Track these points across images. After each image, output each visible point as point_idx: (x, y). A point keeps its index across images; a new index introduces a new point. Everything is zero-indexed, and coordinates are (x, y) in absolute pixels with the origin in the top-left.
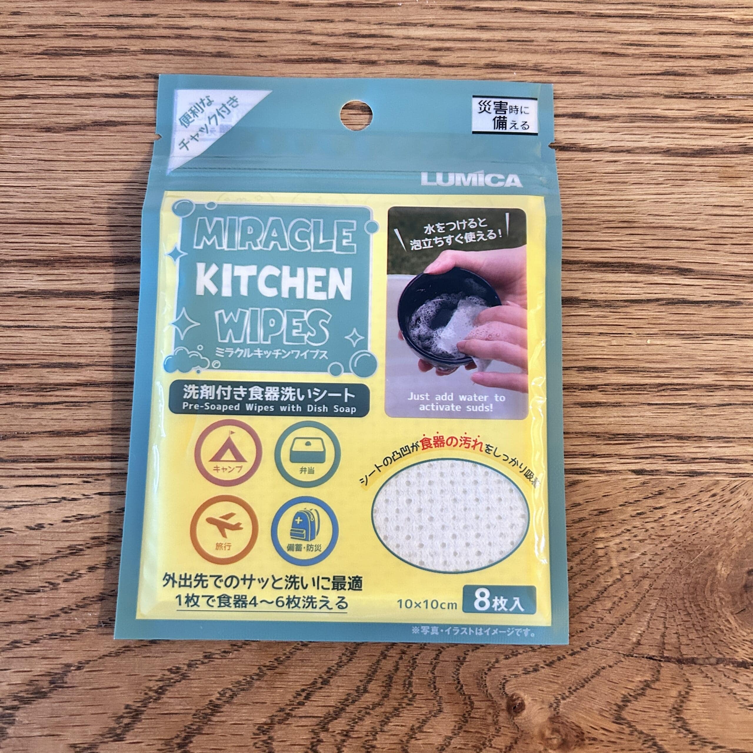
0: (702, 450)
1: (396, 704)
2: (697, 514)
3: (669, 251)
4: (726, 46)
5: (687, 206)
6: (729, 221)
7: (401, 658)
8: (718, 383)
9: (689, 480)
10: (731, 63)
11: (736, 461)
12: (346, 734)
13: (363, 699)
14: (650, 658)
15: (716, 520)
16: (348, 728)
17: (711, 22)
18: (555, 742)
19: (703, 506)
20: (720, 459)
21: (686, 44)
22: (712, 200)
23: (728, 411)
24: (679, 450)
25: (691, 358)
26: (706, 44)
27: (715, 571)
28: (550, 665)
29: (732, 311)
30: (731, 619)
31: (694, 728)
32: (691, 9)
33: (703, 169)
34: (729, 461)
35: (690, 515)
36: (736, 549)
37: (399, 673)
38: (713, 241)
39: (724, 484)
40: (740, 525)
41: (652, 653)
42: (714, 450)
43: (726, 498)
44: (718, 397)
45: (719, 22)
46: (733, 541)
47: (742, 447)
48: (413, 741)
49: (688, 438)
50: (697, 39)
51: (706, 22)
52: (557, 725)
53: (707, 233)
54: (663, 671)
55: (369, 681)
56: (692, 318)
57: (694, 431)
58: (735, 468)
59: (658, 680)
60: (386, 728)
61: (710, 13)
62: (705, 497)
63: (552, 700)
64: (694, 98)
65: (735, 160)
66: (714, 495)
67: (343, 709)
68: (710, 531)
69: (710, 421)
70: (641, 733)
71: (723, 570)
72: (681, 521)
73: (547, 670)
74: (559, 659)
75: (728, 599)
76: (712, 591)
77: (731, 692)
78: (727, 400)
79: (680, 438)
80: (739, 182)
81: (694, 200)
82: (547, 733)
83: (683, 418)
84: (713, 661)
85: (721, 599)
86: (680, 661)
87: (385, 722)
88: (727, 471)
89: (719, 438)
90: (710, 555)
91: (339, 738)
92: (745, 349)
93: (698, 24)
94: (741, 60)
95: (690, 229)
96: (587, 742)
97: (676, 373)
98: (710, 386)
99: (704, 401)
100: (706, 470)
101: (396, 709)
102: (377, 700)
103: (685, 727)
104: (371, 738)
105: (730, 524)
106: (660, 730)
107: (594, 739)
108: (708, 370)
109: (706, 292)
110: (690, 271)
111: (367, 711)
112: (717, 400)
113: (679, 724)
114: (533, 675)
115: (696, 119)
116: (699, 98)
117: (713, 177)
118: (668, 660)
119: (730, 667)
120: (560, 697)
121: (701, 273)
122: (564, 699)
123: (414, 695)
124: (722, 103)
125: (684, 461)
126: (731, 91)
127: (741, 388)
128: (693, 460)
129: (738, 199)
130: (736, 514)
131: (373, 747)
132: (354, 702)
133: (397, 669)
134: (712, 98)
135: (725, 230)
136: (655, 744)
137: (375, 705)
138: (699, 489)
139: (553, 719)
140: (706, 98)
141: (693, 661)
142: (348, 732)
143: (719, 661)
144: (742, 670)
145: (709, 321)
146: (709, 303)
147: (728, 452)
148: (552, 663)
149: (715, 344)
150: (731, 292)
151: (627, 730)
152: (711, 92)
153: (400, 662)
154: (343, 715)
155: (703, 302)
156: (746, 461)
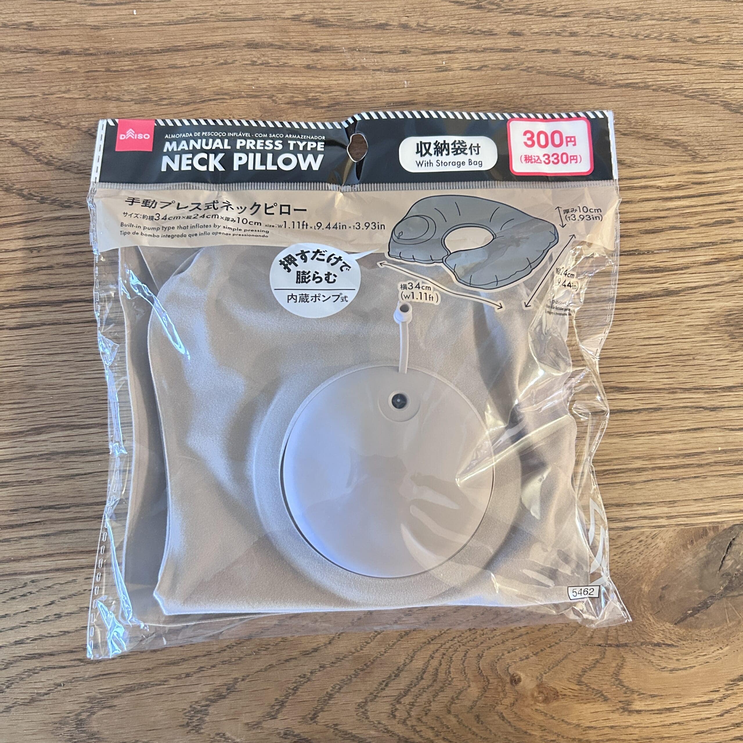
0: (633, 512)
1: (441, 685)
2: (629, 555)
3: (610, 375)
4: (654, 210)
5: (624, 340)
6: (654, 349)
7: (443, 658)
8: (644, 466)
9: (625, 532)
10: (658, 224)
11: (656, 518)
12: (412, 705)
13: (421, 683)
14: (600, 645)
15: (642, 557)
16: (413, 700)
17: (643, 190)
18: (541, 698)
19: (633, 549)
20: (645, 518)
21: (626, 210)
22: (643, 334)
23: (651, 485)
24: (617, 514)
25: (626, 450)
26: (640, 209)
27: (640, 589)
28: (536, 654)
29: (655, 415)
30: (651, 618)
31: (625, 684)
32: (628, 181)
33: (636, 311)
34: (651, 518)
35: (625, 555)
36: (654, 575)
37: (442, 667)
38: (643, 365)
39: (648, 533)
40: (657, 559)
41: (600, 642)
42: (641, 511)
43: (649, 542)
44: (645, 476)
45: (650, 190)
46: (653, 570)
47: (659, 508)
48: (453, 705)
49: (623, 505)
50: (633, 206)
51: (640, 191)
52: (541, 689)
53: (638, 360)
54: (607, 653)
55: (424, 673)
56: (626, 422)
57: (628, 501)
58: (655, 522)
59: (604, 658)
60: (436, 699)
61: (643, 182)
62: (635, 543)
63: (538, 675)
64: (631, 255)
65: (659, 301)
66: (641, 541)
67: (409, 690)
68: (638, 565)
69: (639, 493)
70: (594, 689)
71: (646, 588)
72: (619, 560)
73: (534, 657)
74: (542, 650)
75: (649, 605)
76: (638, 602)
77: (650, 662)
78: (650, 477)
79: (618, 505)
80: (662, 319)
81: (629, 336)
82: (536, 694)
83: (621, 492)
84: (639, 644)
85: (644, 606)
86: (617, 646)
87: (435, 696)
88: (650, 525)
89: (644, 503)
90: (638, 579)
91: (408, 707)
92: (664, 441)
93: (634, 193)
94: (665, 220)
95: (626, 358)
96: (560, 697)
97: (615, 462)
98: (639, 468)
99: (635, 479)
100: (635, 525)
101: (442, 688)
102: (429, 683)
103: (621, 683)
104: (427, 705)
105: (651, 559)
106: (605, 687)
107: (565, 695)
108: (637, 458)
109: (636, 403)
110: (626, 388)
111: (424, 690)
112: (643, 479)
113: (617, 682)
114: (525, 661)
115: (632, 271)
116: (634, 254)
117: (643, 316)
118: (610, 645)
119: (650, 646)
120: (542, 673)
121: (633, 389)
122: (545, 673)
123: (452, 679)
124: (651, 257)
125: (621, 521)
126: (658, 247)
127: (661, 468)
128: (627, 520)
129: (661, 332)
130: (656, 552)
131: (429, 710)
132: (415, 685)
133: (441, 664)
134: (644, 254)
135: (652, 356)
136: (602, 695)
137: (429, 686)
138: (631, 538)
139: (538, 686)
140: (639, 254)
141: (626, 645)
142: (413, 703)
143: (642, 644)
144: (657, 648)
145: (639, 423)
146: (639, 411)
147: (651, 512)
148: (537, 653)
149: (642, 439)
150: (654, 401)
151: (585, 689)
152: (642, 249)
153: (442, 660)
154: (409, 693)
155: (634, 410)
156: (662, 518)
